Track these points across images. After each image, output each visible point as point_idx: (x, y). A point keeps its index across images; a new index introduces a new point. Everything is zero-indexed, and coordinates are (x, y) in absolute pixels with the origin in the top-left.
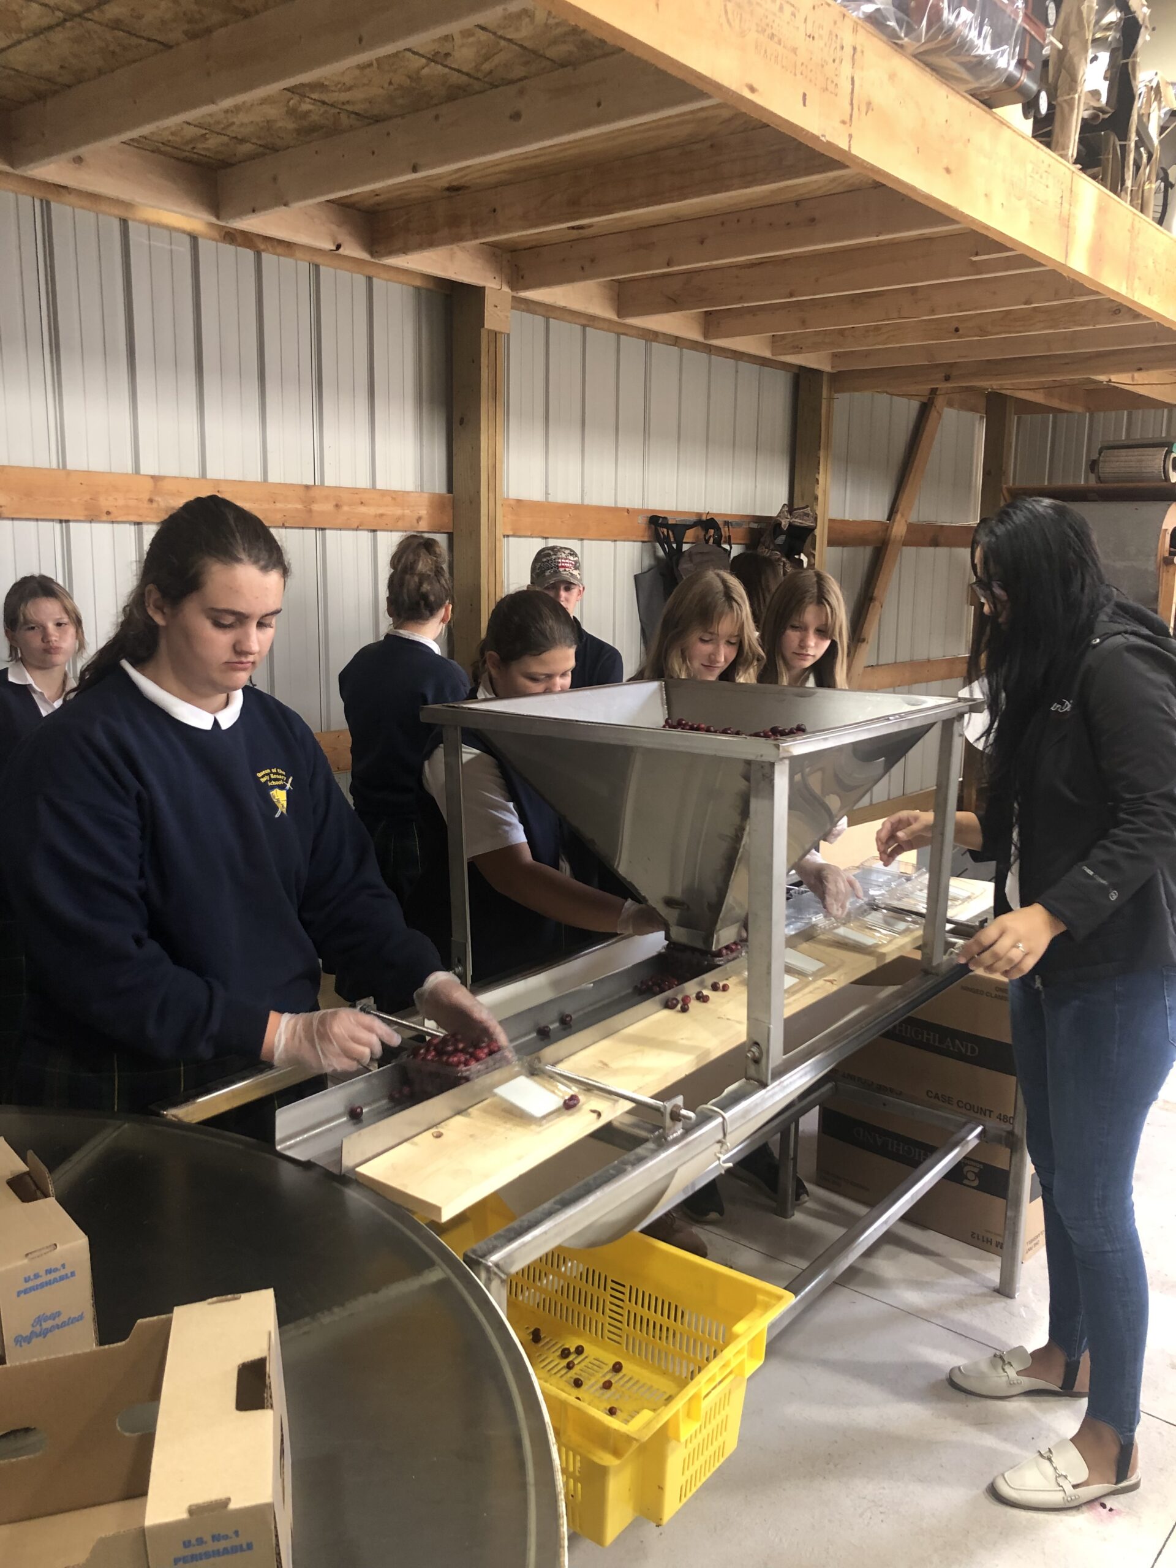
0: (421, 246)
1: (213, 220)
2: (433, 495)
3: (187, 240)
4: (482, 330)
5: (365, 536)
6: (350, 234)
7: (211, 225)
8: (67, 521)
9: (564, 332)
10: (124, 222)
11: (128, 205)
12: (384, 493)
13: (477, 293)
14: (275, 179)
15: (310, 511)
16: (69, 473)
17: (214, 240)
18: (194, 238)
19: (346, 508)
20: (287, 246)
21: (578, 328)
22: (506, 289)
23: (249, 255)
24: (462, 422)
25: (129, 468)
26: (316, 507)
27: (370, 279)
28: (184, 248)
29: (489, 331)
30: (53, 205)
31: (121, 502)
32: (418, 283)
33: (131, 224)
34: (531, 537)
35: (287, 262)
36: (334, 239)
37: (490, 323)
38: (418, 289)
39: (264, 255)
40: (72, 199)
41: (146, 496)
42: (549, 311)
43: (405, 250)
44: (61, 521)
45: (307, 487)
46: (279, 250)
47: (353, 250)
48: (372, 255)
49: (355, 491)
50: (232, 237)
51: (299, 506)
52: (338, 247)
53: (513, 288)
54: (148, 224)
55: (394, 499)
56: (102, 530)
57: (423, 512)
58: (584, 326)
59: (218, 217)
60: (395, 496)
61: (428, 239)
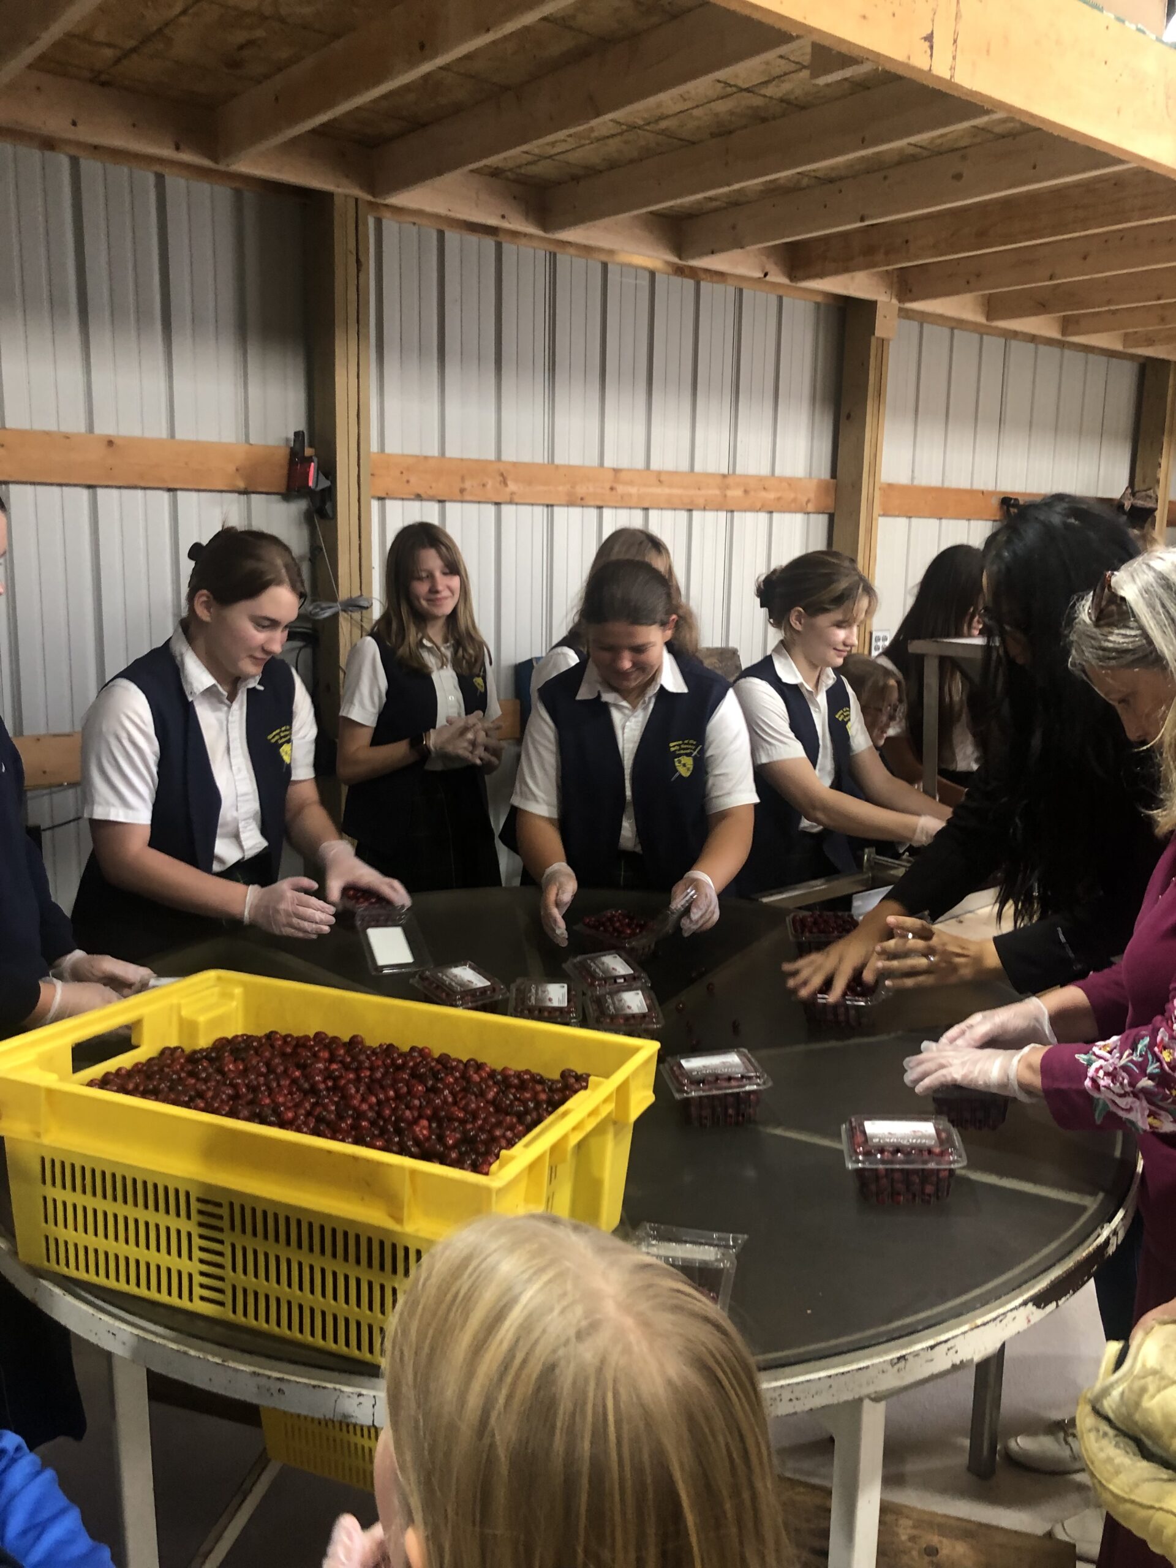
0: (836, 272)
1: (676, 260)
2: (820, 481)
3: (647, 275)
4: (873, 341)
5: (763, 517)
6: (776, 264)
7: (668, 263)
8: (552, 506)
9: (936, 334)
10: (605, 265)
11: (611, 252)
12: (782, 479)
13: (869, 307)
14: (734, 227)
15: (725, 496)
16: (557, 467)
17: (666, 273)
18: (652, 274)
19: (752, 493)
20: (720, 276)
21: (946, 332)
22: (894, 301)
23: (690, 283)
24: (848, 417)
25: (595, 462)
26: (729, 493)
27: (780, 298)
28: (645, 282)
29: (878, 338)
30: (558, 256)
31: (591, 490)
32: (819, 299)
33: (610, 266)
34: (898, 516)
35: (719, 288)
36: (763, 268)
37: (879, 332)
38: (818, 304)
39: (702, 283)
40: (572, 251)
41: (608, 486)
42: (923, 318)
43: (821, 275)
44: (548, 506)
45: (724, 476)
46: (715, 278)
47: (777, 277)
48: (791, 280)
49: (760, 479)
50: (679, 271)
51: (717, 492)
52: (766, 275)
53: (900, 301)
54: (623, 265)
55: (790, 485)
56: (575, 512)
57: (812, 495)
58: (952, 329)
59: (680, 258)
60: (791, 483)
61: (844, 265)
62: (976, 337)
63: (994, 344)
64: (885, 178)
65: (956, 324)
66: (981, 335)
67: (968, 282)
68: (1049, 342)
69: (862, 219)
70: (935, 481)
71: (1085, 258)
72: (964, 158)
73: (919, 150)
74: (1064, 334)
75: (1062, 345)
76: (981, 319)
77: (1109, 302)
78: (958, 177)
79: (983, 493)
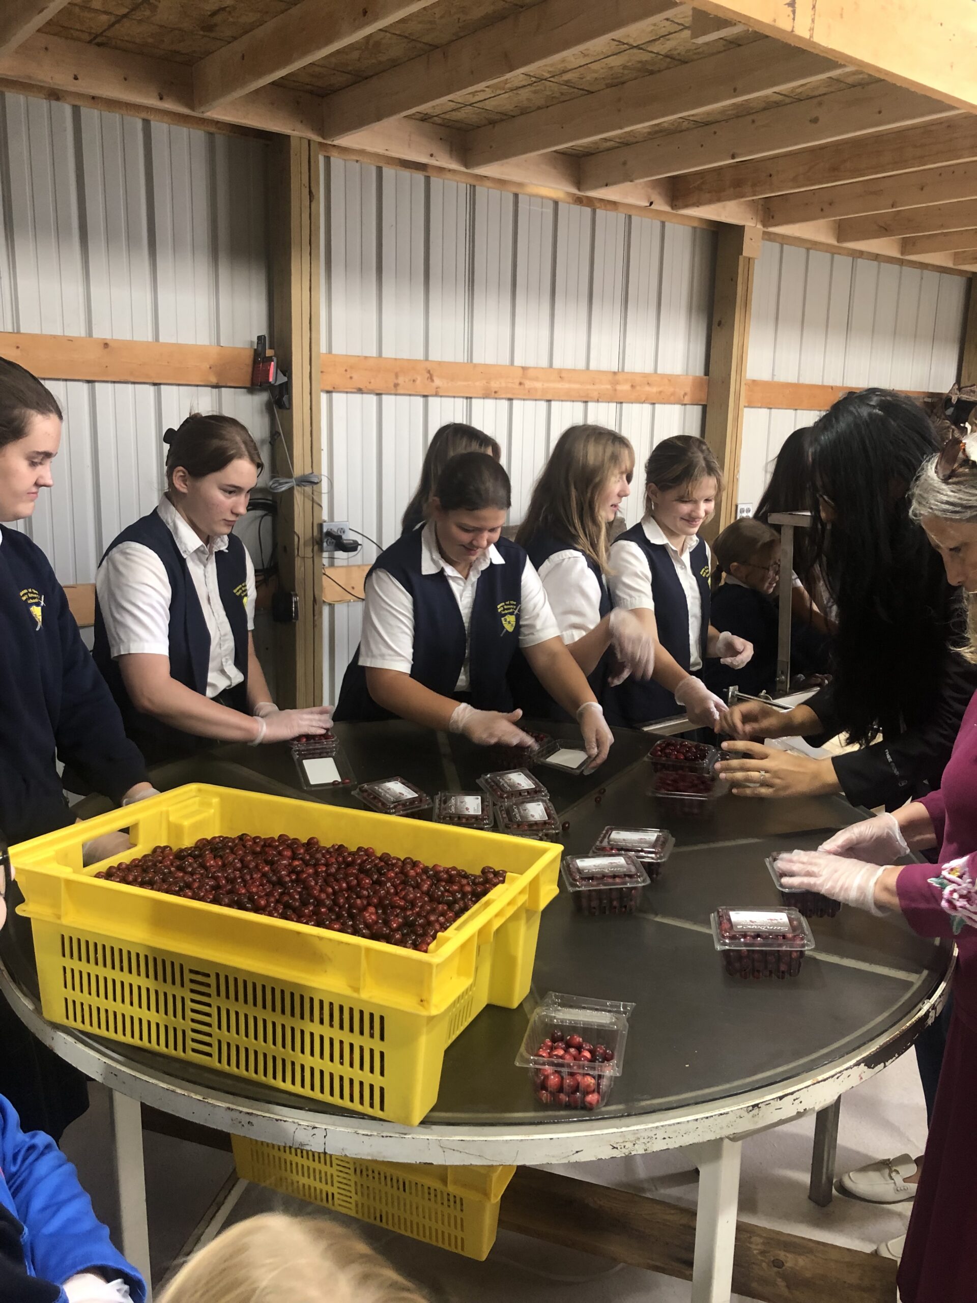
0: (710, 202)
1: (574, 191)
2: (695, 379)
3: (551, 204)
4: (741, 258)
5: (647, 407)
6: (660, 194)
7: (568, 194)
8: (471, 398)
9: (794, 254)
10: (516, 196)
11: (521, 185)
12: (663, 376)
13: (738, 231)
14: (625, 163)
15: (615, 390)
16: (475, 365)
17: (569, 203)
18: (556, 203)
19: (638, 388)
20: (614, 205)
21: (803, 251)
22: (759, 226)
23: (588, 211)
24: (719, 324)
25: (507, 362)
26: (619, 387)
27: (663, 223)
28: (549, 211)
29: (745, 257)
30: (477, 188)
31: (503, 385)
32: (696, 224)
33: (520, 197)
34: (760, 407)
35: (611, 214)
36: (649, 198)
37: (746, 252)
38: (694, 228)
39: (598, 211)
40: (488, 184)
41: (517, 381)
42: (784, 240)
43: (698, 204)
44: (467, 398)
45: (615, 373)
46: (609, 207)
47: (661, 206)
48: (672, 208)
49: (645, 375)
50: (579, 201)
51: (609, 387)
52: (651, 204)
53: (764, 226)
54: (531, 196)
55: (669, 380)
56: (490, 403)
57: (688, 390)
58: (808, 249)
59: (579, 189)
60: (670, 379)
61: (717, 195)
62: (828, 255)
63: (843, 262)
64: (753, 121)
65: (811, 245)
66: (833, 254)
67: (822, 210)
68: (890, 260)
69: (733, 157)
70: (792, 379)
71: (922, 189)
72: (820, 104)
73: (780, 97)
74: (902, 253)
75: (901, 262)
76: (833, 241)
77: (942, 226)
78: (815, 120)
79: (832, 388)
